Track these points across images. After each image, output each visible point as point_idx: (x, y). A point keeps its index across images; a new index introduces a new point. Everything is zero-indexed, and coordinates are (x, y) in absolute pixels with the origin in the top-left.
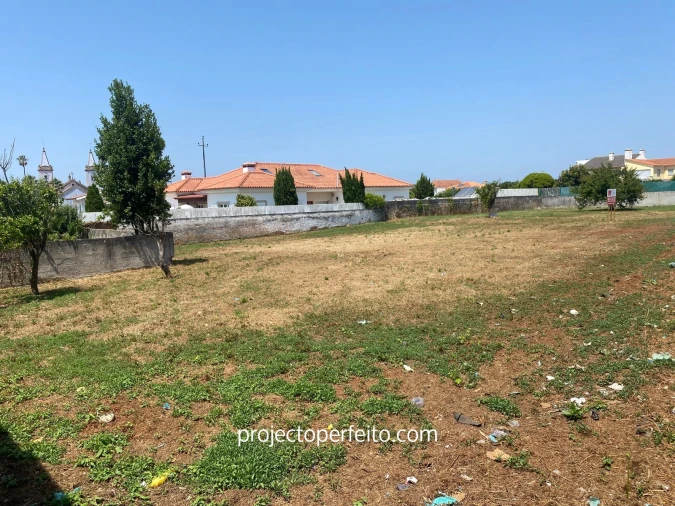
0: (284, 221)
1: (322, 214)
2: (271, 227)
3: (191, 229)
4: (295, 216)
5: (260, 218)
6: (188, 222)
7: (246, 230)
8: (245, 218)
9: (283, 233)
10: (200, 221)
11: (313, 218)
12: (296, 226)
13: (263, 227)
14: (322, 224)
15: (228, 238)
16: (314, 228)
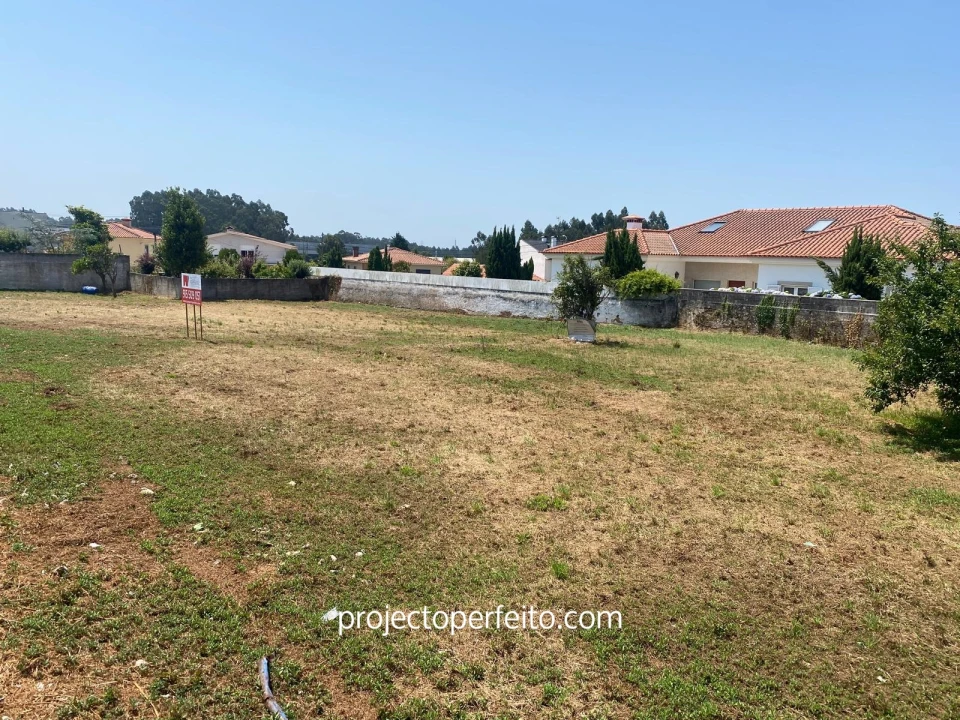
0: (467, 297)
1: (520, 296)
2: (451, 302)
3: (384, 292)
4: (481, 293)
5: (441, 289)
6: (383, 285)
7: (425, 300)
8: (427, 287)
9: (464, 313)
10: (391, 285)
11: (505, 299)
12: (480, 307)
13: (442, 300)
14: (518, 311)
15: (408, 306)
16: (506, 314)
